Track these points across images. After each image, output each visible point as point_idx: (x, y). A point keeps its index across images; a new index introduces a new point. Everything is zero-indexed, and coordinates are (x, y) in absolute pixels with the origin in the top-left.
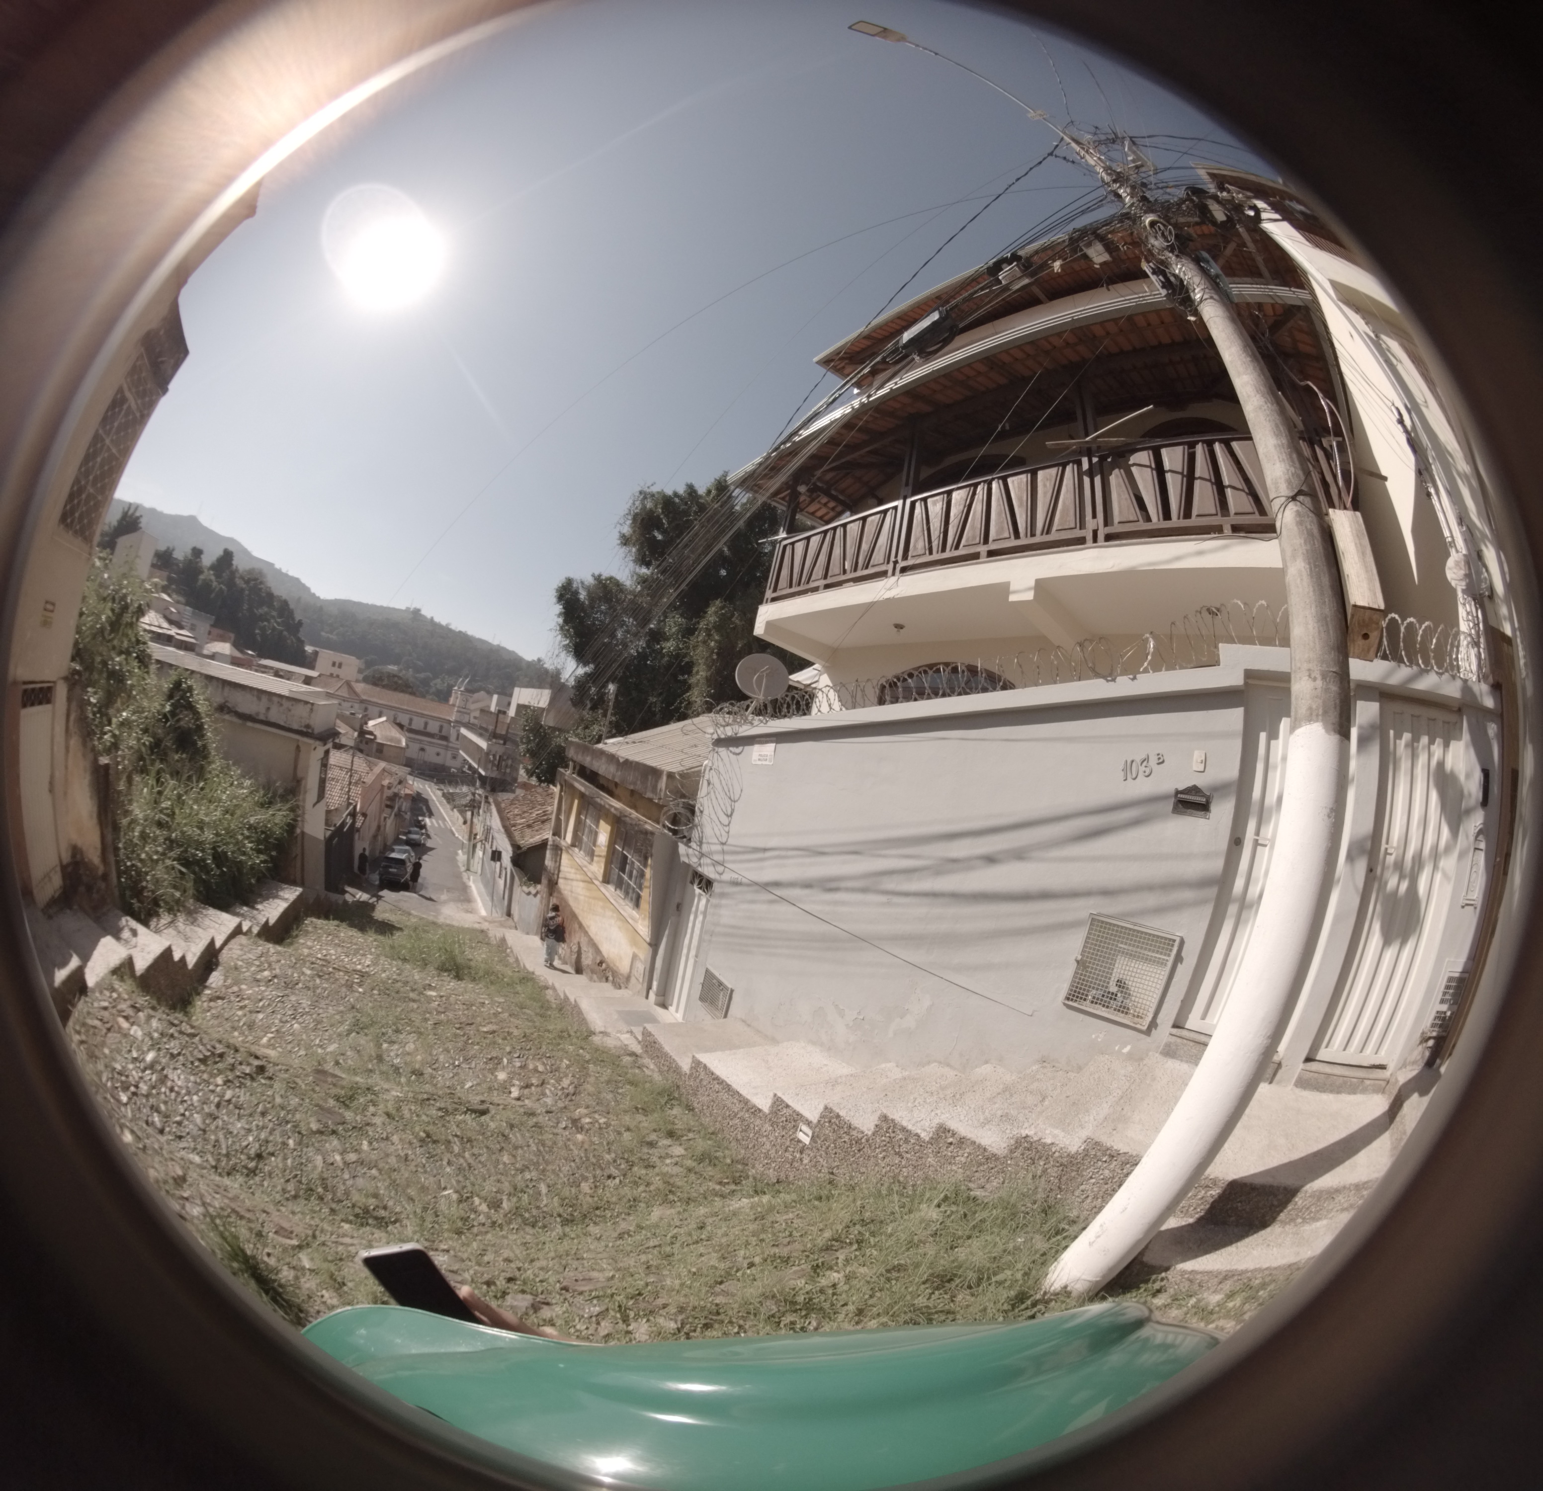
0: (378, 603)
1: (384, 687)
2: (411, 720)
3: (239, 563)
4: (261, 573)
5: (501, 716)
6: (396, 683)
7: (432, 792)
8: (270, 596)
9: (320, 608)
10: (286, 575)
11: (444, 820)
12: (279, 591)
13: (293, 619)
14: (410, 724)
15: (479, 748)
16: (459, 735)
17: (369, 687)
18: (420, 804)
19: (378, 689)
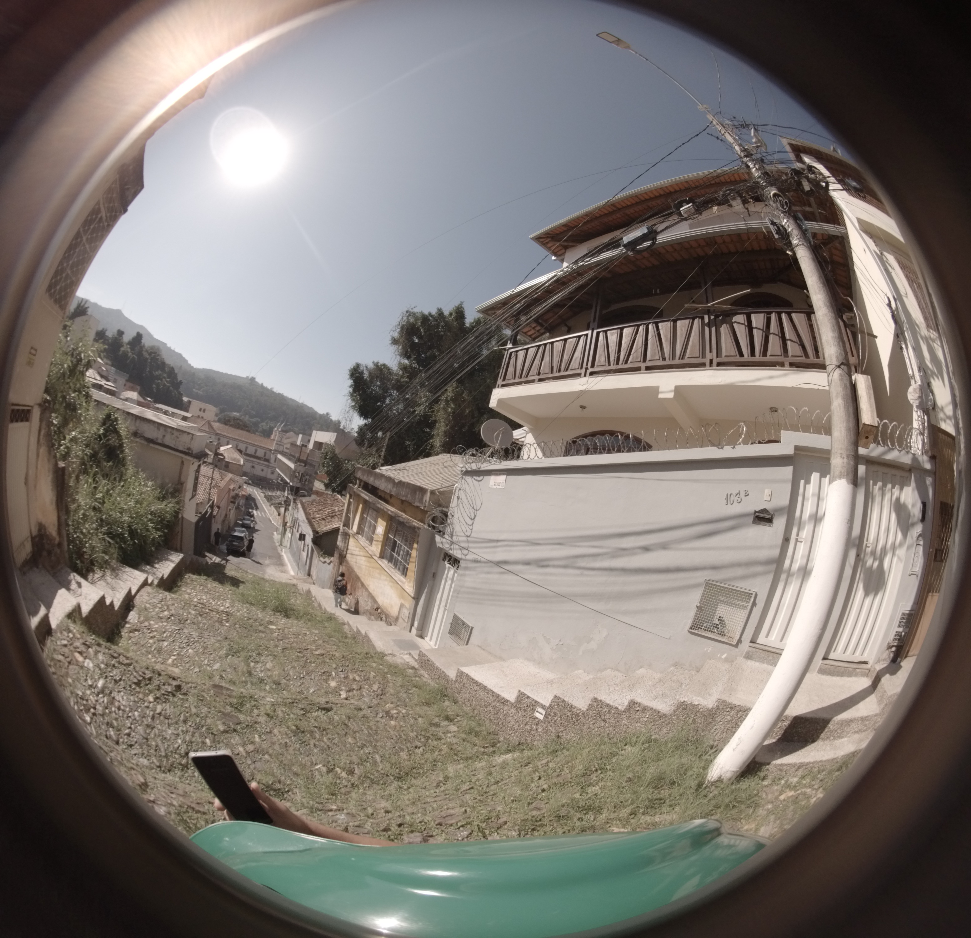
0: (229, 373)
1: (231, 426)
2: (247, 448)
3: (146, 342)
4: (158, 349)
5: (304, 448)
6: (238, 424)
7: (258, 494)
8: (164, 364)
9: (193, 373)
10: (174, 351)
11: (265, 512)
12: (169, 361)
13: (177, 379)
14: (246, 450)
15: (289, 467)
16: (276, 459)
17: (222, 425)
18: (250, 501)
19: (227, 427)
